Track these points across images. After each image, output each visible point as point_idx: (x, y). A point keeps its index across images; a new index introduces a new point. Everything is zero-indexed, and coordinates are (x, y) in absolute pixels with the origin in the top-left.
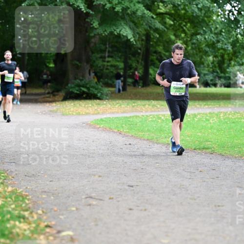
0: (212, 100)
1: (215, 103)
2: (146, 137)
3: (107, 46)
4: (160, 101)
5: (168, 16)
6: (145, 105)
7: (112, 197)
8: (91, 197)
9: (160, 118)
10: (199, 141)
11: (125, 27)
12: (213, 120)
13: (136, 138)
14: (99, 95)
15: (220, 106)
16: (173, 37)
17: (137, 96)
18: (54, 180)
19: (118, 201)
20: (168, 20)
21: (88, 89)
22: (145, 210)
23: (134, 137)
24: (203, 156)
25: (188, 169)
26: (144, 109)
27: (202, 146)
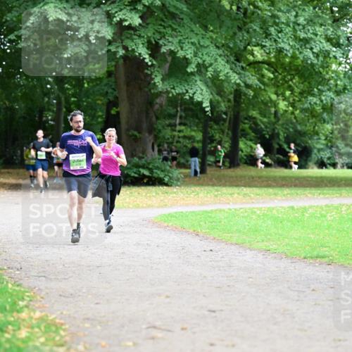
0: (331, 186)
1: (334, 192)
2: (234, 240)
3: (179, 109)
4: (254, 189)
5: (267, 66)
6: (233, 194)
7: (185, 326)
8: (155, 327)
9: (255, 212)
10: (311, 246)
12: (330, 216)
13: (220, 241)
14: (166, 179)
16: (274, 97)
17: (221, 181)
18: (102, 302)
19: (194, 333)
20: (266, 72)
21: (151, 170)
22: (233, 346)
23: (218, 240)
24: (317, 269)
25: (295, 287)
26: (231, 199)
27: (315, 253)
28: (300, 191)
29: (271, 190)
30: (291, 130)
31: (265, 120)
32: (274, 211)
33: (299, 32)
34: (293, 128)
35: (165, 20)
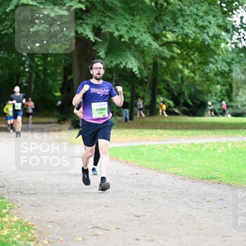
0: (220, 129)
1: (223, 133)
2: (153, 167)
3: (114, 75)
4: (167, 131)
5: (176, 45)
6: (152, 134)
7: (118, 227)
8: (97, 227)
9: (168, 147)
10: (206, 171)
11: (131, 58)
12: (220, 150)
13: (143, 167)
15: (227, 135)
16: (180, 66)
17: (144, 125)
18: (60, 210)
19: (125, 232)
20: (175, 49)
22: (152, 240)
23: (141, 166)
24: (211, 186)
25: (195, 199)
26: (151, 138)
27: (209, 176)
28: (199, 132)
29: (178, 132)
30: (193, 90)
31: (175, 82)
32: (181, 147)
33: (198, 21)
34: (194, 88)
35: (105, 12)
